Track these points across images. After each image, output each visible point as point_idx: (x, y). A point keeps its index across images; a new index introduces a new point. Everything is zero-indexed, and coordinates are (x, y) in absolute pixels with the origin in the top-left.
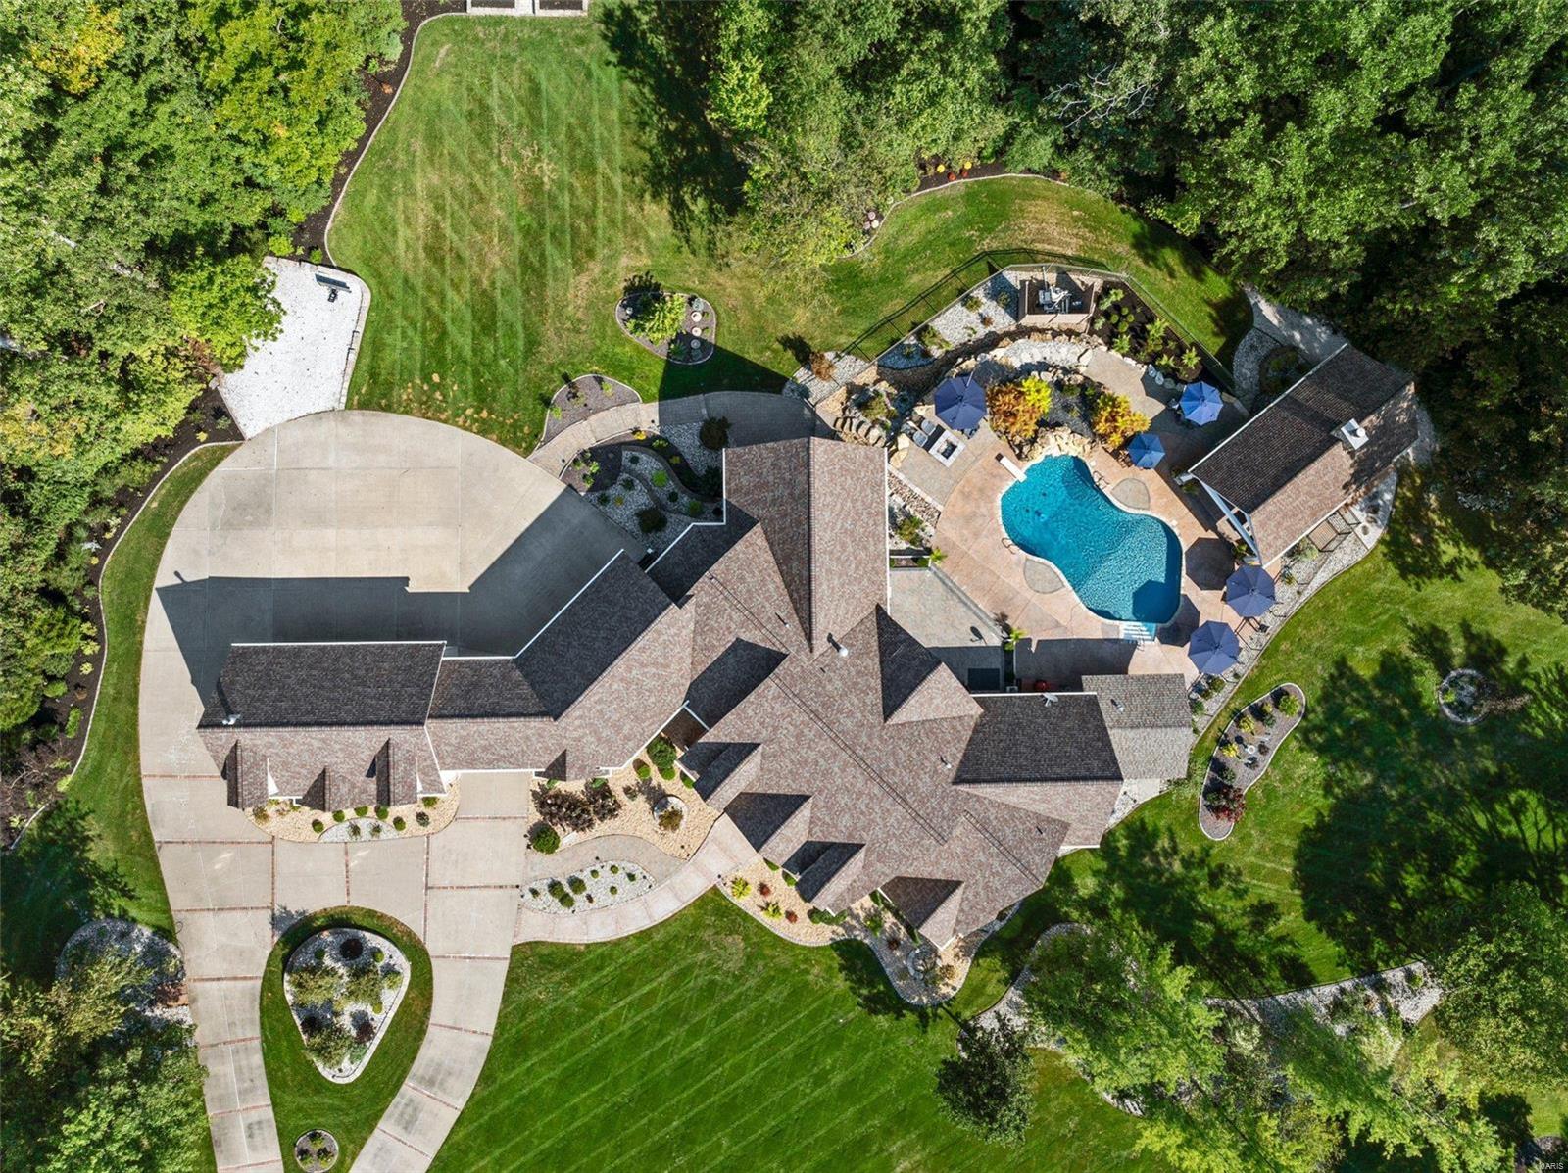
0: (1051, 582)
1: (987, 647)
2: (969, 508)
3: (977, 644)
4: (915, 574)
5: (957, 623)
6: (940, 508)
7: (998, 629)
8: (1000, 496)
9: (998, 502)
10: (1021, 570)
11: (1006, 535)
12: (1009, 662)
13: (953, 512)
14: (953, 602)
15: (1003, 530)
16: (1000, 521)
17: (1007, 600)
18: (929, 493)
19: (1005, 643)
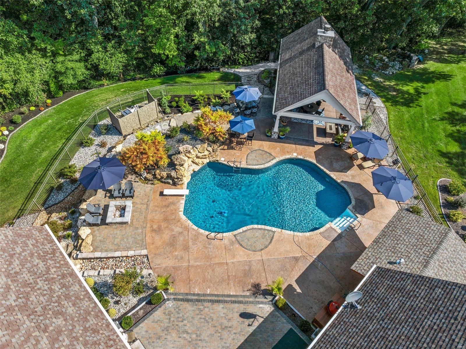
0: (264, 236)
1: (266, 320)
2: (166, 236)
3: (256, 324)
4: (158, 314)
5: (225, 323)
6: (144, 252)
7: (261, 299)
8: (181, 214)
9: (184, 218)
10: (237, 246)
11: (207, 233)
12: (293, 316)
13: (157, 248)
14: (208, 309)
15: (202, 231)
16: (195, 228)
17: (247, 273)
18: (128, 249)
19: (275, 305)
